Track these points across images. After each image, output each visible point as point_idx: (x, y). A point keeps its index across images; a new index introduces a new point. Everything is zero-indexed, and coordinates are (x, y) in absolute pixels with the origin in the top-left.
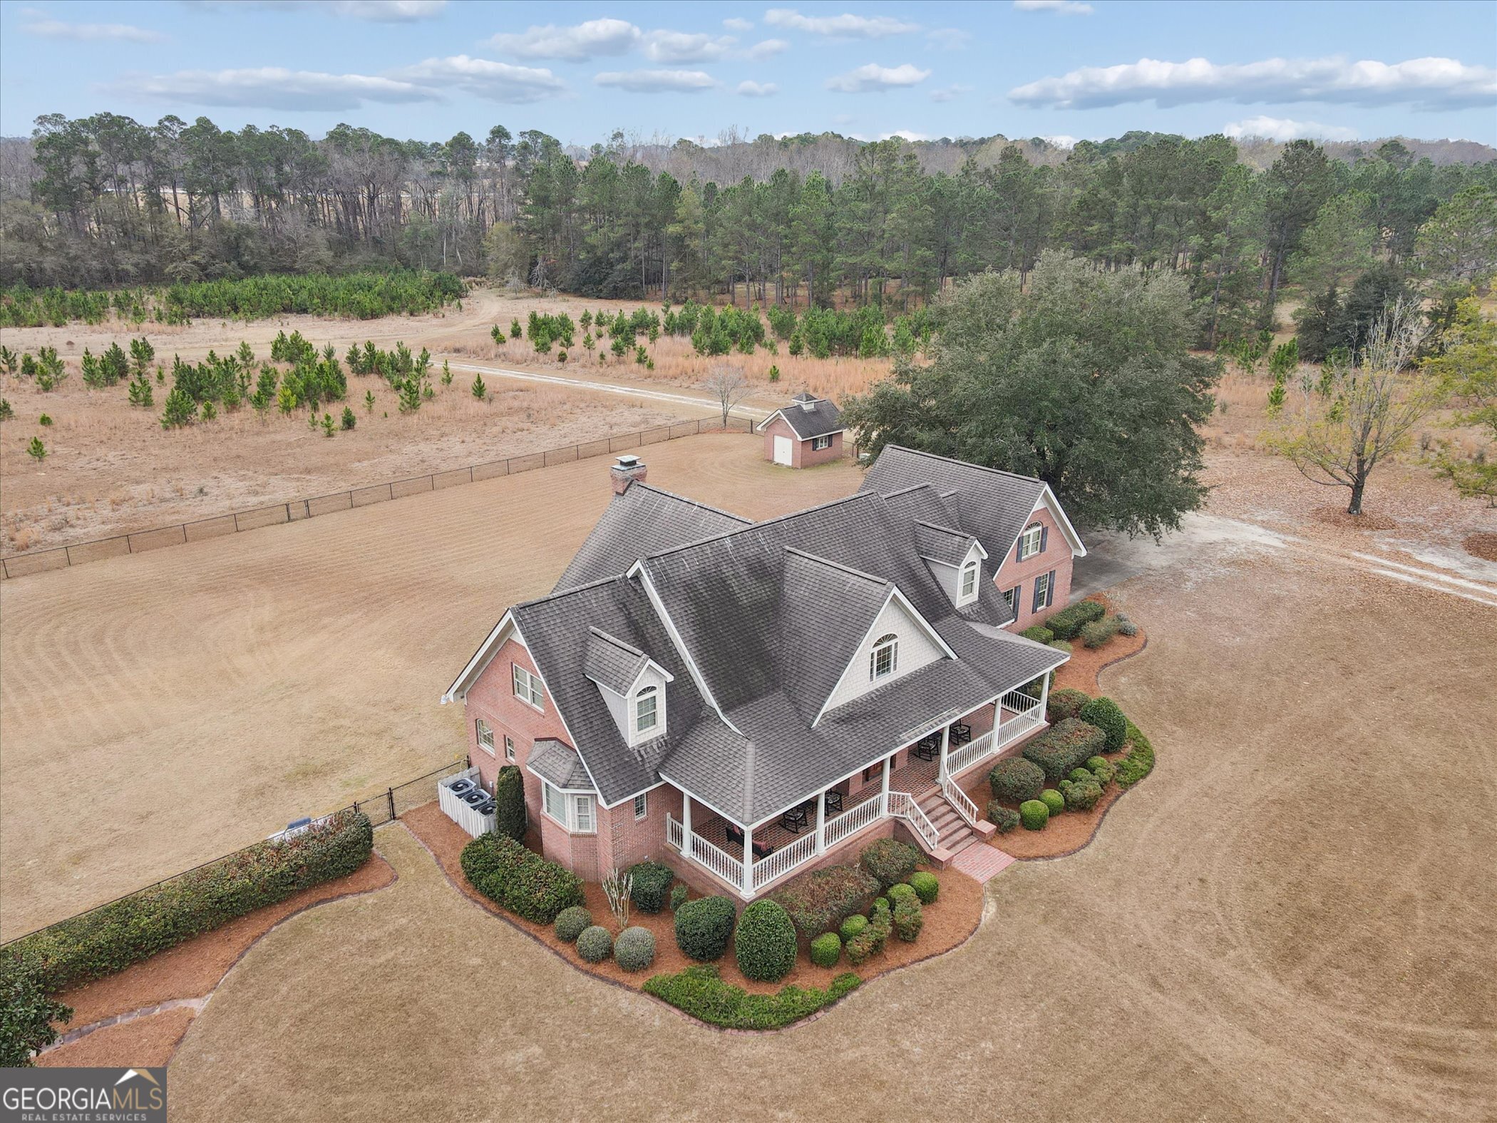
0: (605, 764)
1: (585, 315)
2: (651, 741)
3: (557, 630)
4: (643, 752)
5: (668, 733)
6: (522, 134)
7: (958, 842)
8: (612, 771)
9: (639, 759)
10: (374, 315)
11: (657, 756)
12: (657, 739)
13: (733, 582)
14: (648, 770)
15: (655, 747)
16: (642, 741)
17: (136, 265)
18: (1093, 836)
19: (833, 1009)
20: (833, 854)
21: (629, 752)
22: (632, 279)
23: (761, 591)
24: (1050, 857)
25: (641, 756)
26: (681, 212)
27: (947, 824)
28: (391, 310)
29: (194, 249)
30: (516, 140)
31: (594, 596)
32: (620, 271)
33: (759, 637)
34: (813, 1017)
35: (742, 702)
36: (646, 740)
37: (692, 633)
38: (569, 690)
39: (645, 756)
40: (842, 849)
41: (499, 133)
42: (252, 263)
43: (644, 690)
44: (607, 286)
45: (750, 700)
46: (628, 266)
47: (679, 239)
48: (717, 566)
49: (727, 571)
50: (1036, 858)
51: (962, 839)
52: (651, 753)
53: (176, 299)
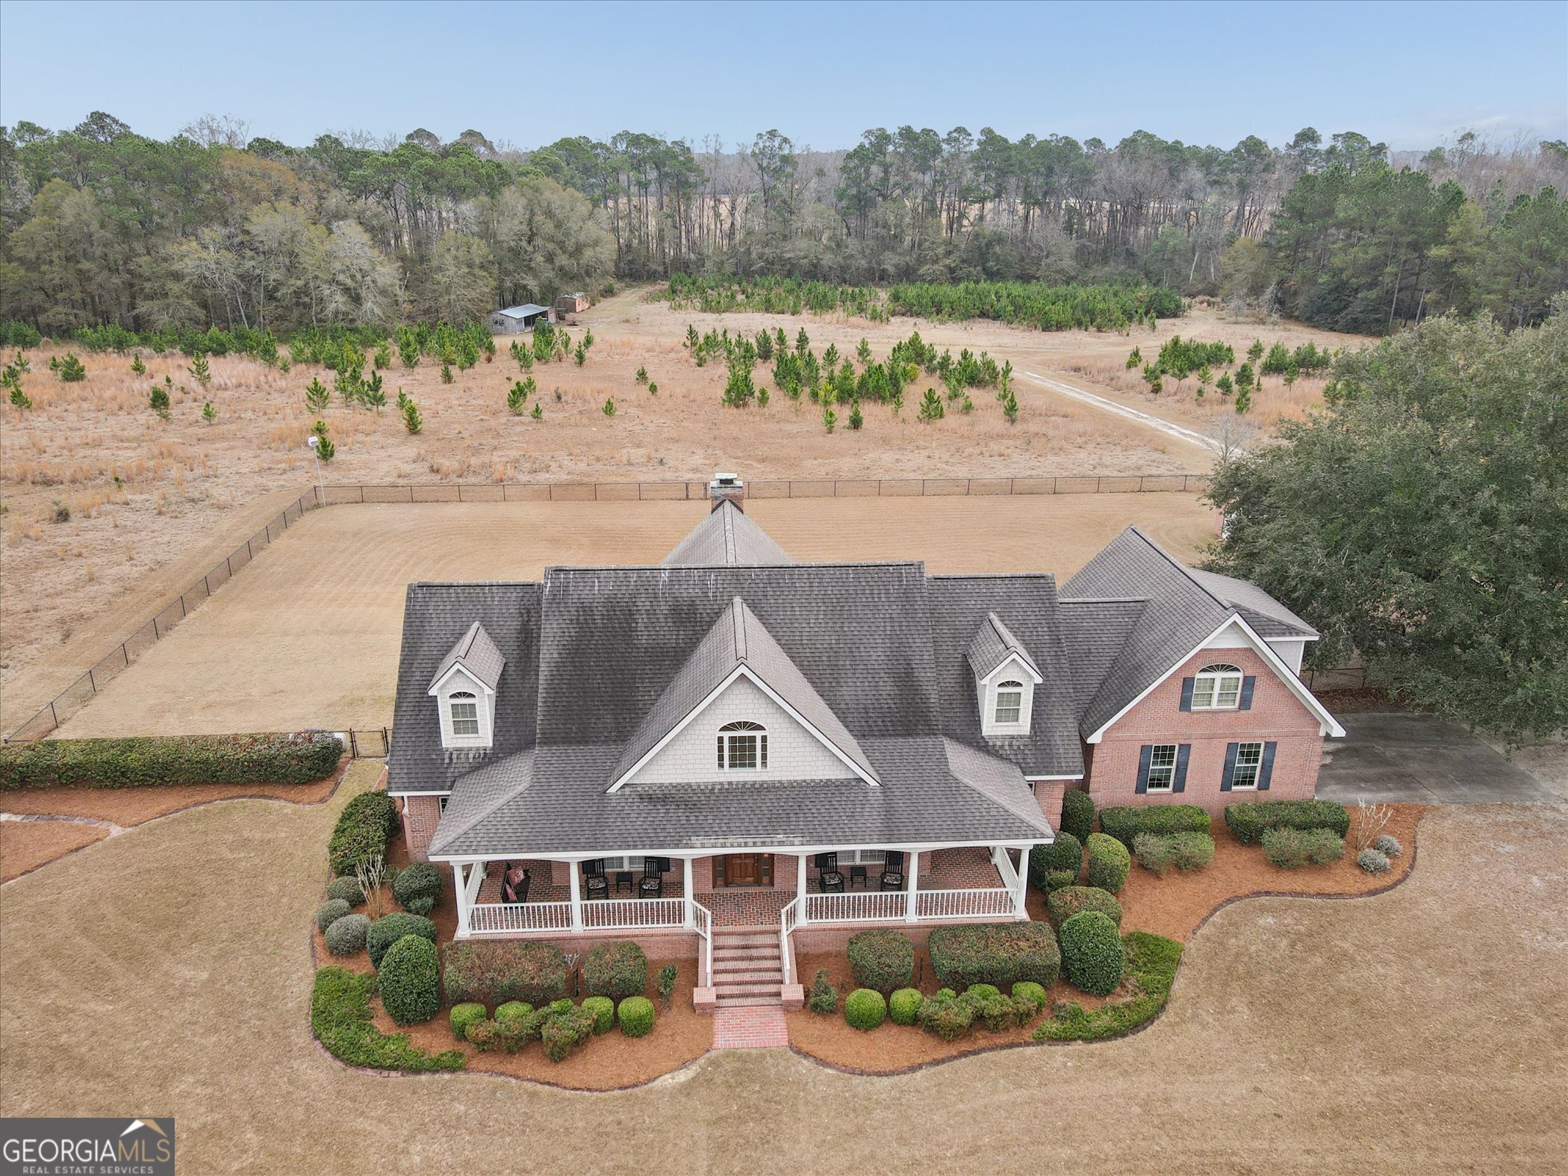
0: (409, 753)
1: (1256, 347)
2: (470, 749)
3: (442, 615)
4: (454, 756)
5: (493, 749)
6: (1335, 137)
7: (753, 995)
8: (411, 762)
9: (447, 761)
10: (1060, 327)
11: (467, 765)
12: (478, 749)
13: (642, 621)
14: (449, 775)
15: (471, 756)
16: (459, 745)
17: (896, 266)
18: (913, 1069)
19: (412, 1078)
20: (591, 938)
21: (441, 752)
22: (1376, 310)
23: (670, 635)
24: (823, 1062)
25: (451, 759)
26: (1454, 230)
27: (760, 970)
28: (1079, 324)
29: (948, 253)
30: (1324, 146)
31: (500, 595)
32: (1362, 300)
33: (635, 683)
34: (385, 1073)
35: (568, 740)
36: (465, 745)
37: (555, 656)
38: (418, 674)
39: (455, 761)
40: (605, 937)
41: (1308, 136)
42: (995, 269)
43: (459, 693)
44: (1342, 318)
45: (579, 742)
46: (1373, 294)
47: (1445, 267)
48: (634, 596)
49: (643, 603)
50: (807, 1055)
51: (761, 995)
52: (463, 760)
53: (896, 297)
